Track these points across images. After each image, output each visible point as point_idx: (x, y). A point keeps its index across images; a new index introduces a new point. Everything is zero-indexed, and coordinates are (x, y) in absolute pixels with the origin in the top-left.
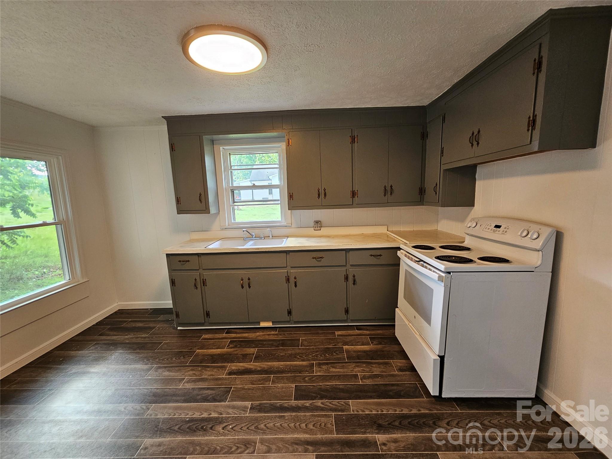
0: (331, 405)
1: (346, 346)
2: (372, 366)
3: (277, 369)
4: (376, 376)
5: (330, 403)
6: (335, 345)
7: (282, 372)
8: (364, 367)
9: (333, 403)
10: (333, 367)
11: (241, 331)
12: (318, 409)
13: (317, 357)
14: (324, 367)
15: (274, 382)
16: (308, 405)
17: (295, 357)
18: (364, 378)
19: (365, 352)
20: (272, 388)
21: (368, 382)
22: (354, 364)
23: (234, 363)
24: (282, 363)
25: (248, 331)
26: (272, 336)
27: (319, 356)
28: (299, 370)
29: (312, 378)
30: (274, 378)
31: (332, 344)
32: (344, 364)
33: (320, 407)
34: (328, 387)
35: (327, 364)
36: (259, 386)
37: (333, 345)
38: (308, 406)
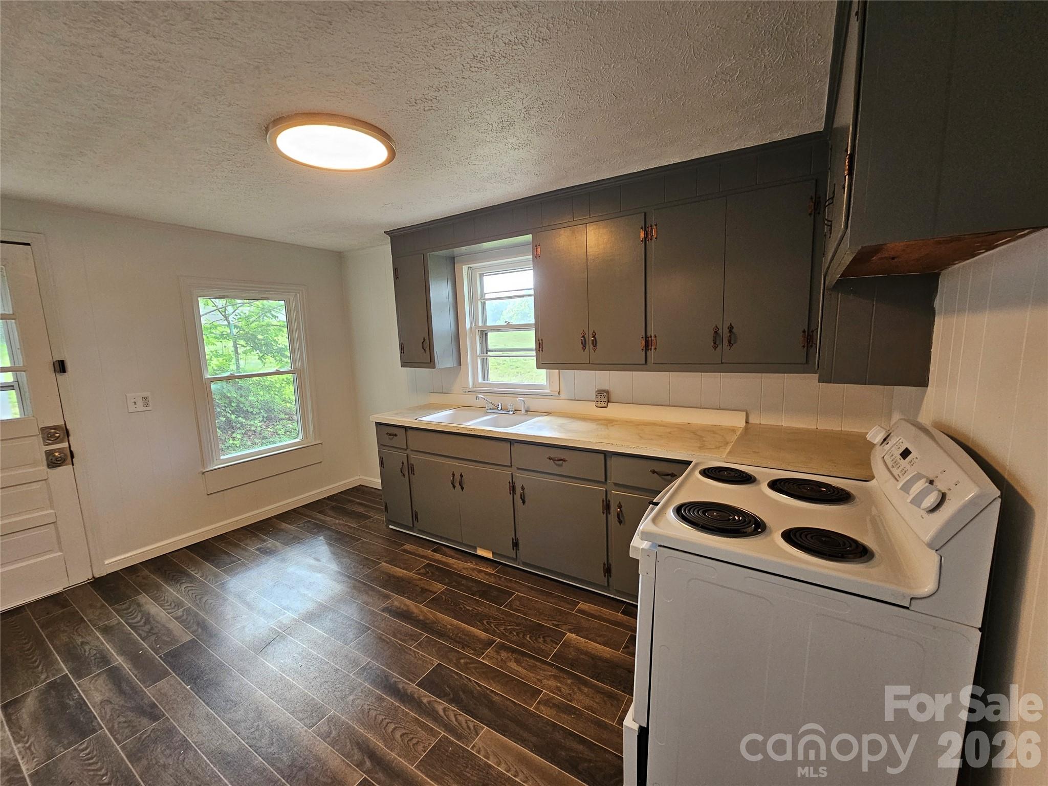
0: (453, 719)
1: (573, 636)
2: (579, 689)
3: (441, 627)
4: (570, 710)
5: (455, 715)
6: (557, 626)
7: (441, 634)
8: (567, 684)
9: (460, 718)
10: (517, 662)
11: (452, 553)
12: (431, 714)
13: (511, 633)
14: (504, 654)
15: (420, 645)
16: (425, 700)
17: (481, 621)
18: (547, 702)
19: (594, 658)
20: (409, 652)
21: (546, 713)
22: (554, 670)
23: (403, 596)
24: (455, 622)
25: (460, 557)
26: (485, 575)
27: (515, 633)
28: (465, 641)
29: (470, 663)
30: (427, 639)
31: (553, 622)
32: (537, 663)
33: (437, 713)
34: (478, 688)
35: (513, 651)
36: (398, 643)
37: (553, 625)
38: (422, 702)
